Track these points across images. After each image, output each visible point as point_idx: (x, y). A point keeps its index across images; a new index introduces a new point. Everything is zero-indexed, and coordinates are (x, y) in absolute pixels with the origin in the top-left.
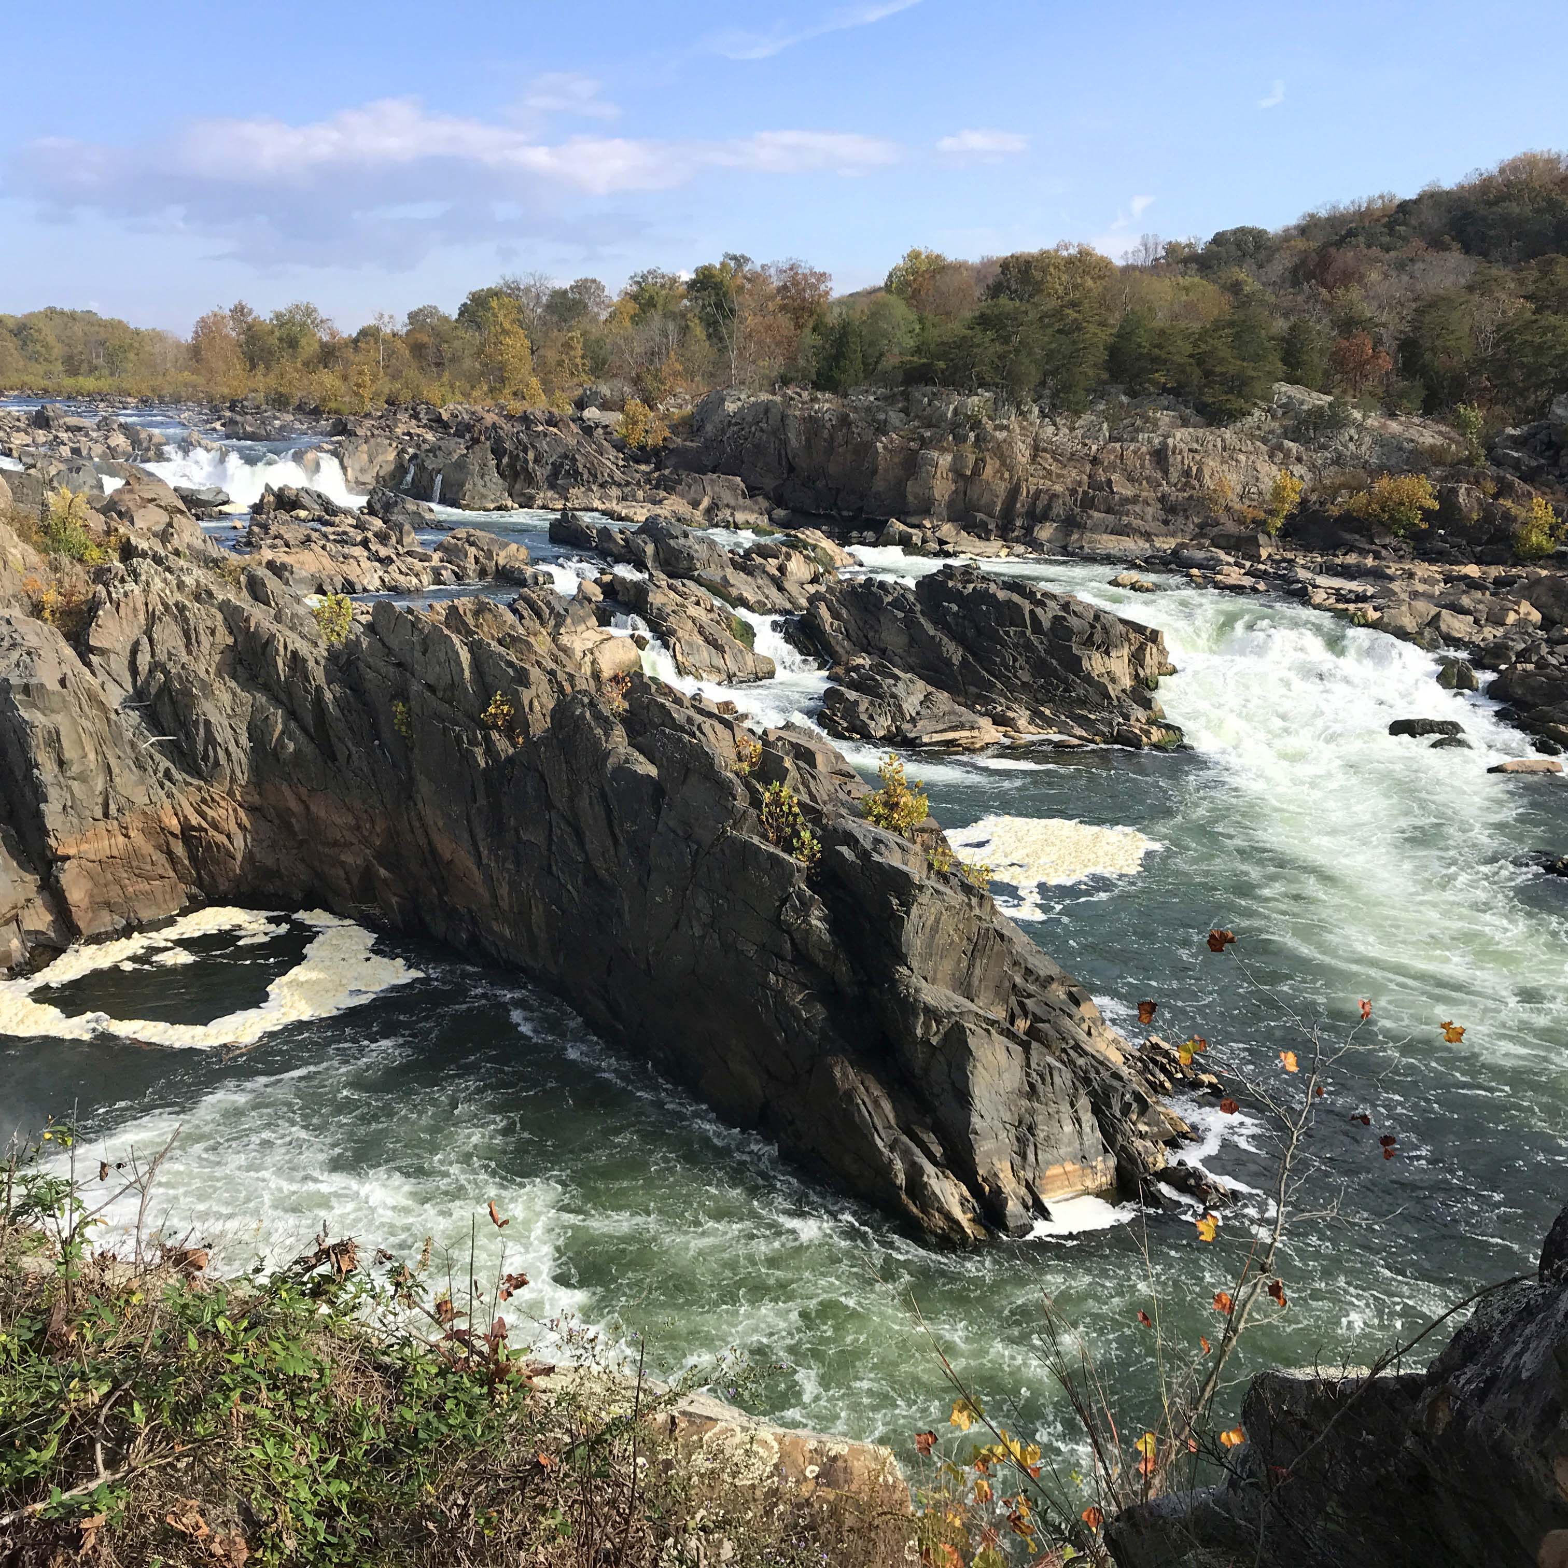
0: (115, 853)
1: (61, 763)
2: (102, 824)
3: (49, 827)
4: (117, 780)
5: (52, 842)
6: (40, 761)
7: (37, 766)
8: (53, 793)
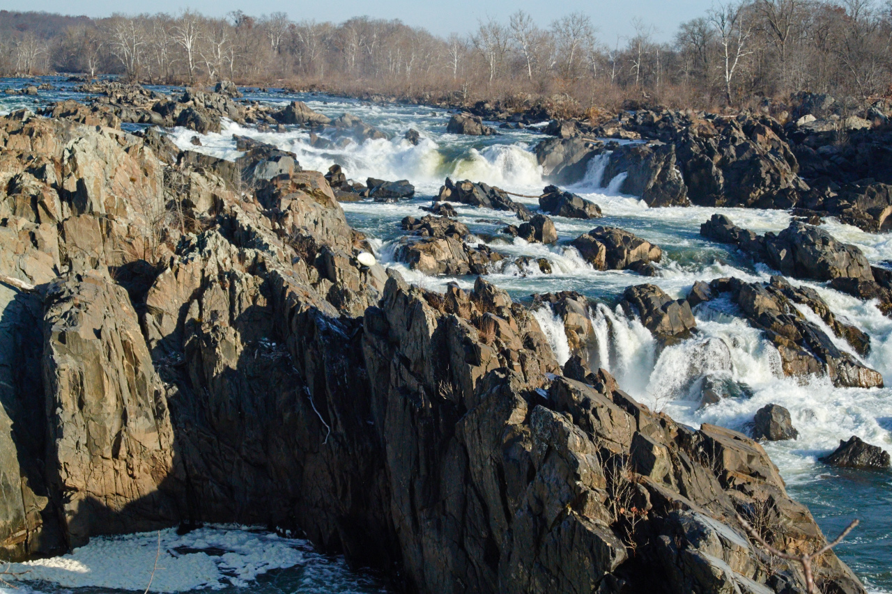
0: (121, 491)
1: (81, 404)
2: (110, 463)
3: (61, 460)
4: (132, 425)
5: (63, 475)
6: (64, 401)
7: (60, 405)
8: (68, 431)
